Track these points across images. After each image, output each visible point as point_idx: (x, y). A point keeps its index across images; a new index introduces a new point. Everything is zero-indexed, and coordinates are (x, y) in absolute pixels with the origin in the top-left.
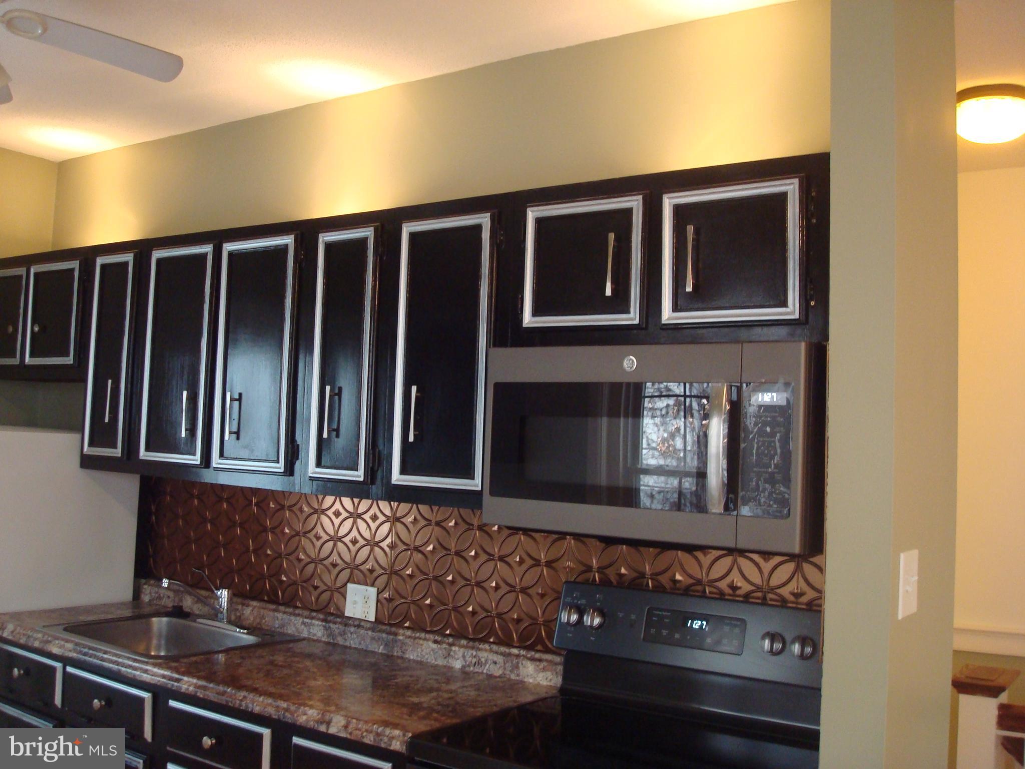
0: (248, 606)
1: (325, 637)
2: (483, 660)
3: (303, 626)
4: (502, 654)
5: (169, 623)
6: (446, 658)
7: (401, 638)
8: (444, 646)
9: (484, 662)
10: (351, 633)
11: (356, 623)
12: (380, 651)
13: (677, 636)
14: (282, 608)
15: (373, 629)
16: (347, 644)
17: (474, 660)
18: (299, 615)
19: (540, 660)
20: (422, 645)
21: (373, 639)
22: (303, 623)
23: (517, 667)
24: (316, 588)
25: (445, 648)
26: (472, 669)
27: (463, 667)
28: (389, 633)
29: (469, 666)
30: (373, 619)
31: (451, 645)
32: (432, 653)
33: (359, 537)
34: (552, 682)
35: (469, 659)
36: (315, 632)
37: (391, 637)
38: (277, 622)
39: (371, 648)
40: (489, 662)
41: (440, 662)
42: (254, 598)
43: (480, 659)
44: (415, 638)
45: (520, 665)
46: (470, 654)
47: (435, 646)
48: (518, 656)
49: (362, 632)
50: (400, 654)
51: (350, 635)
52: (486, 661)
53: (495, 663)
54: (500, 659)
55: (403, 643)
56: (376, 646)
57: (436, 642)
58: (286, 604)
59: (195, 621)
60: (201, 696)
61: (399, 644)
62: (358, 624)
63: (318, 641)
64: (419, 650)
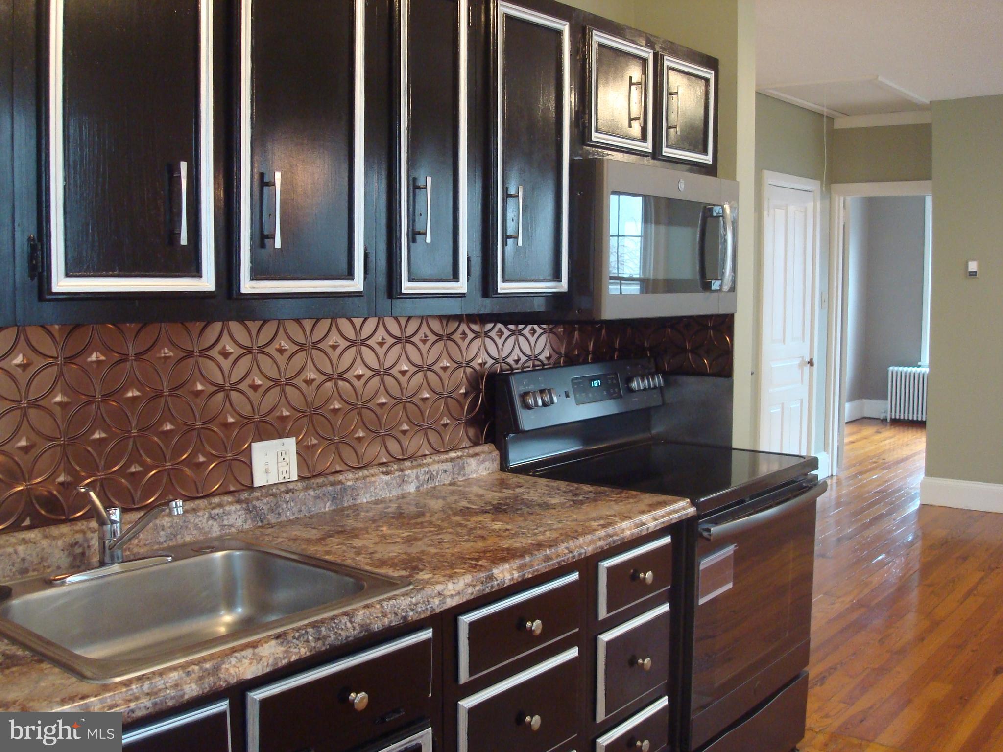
1: (249, 522)
2: (435, 473)
3: (210, 522)
6: (400, 486)
7: (350, 483)
8: (399, 473)
9: (435, 475)
10: (287, 503)
11: (283, 488)
12: (327, 509)
16: (283, 518)
17: (427, 476)
19: (477, 454)
20: (375, 482)
21: (317, 498)
22: (211, 517)
23: (463, 468)
25: (399, 476)
26: (425, 486)
27: (418, 487)
28: (332, 484)
29: (422, 485)
30: (296, 477)
32: (386, 487)
34: (490, 470)
35: (421, 478)
36: (231, 521)
37: (339, 487)
38: (162, 533)
39: (314, 511)
40: (440, 473)
41: (395, 493)
43: (432, 474)
44: (365, 478)
45: (465, 465)
46: (422, 472)
48: (458, 457)
50: (351, 502)
51: (285, 506)
52: (438, 473)
53: (445, 471)
54: (448, 466)
55: (353, 488)
56: (322, 505)
61: (349, 492)
64: (372, 489)
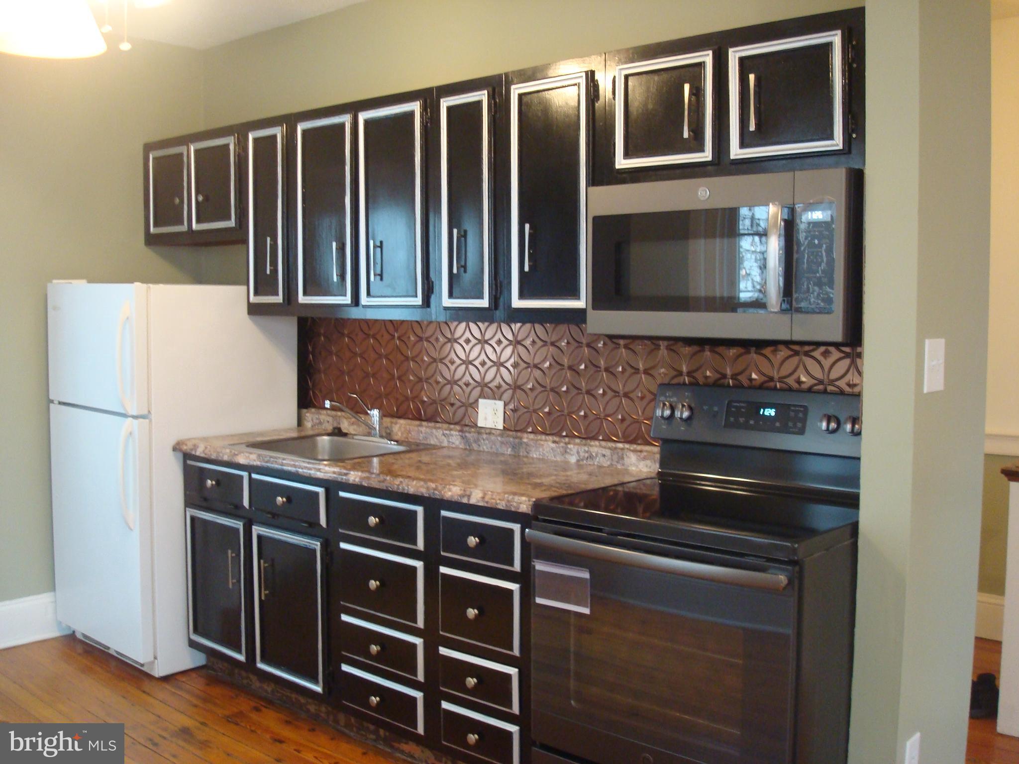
0: (396, 423)
1: (463, 444)
2: (594, 454)
3: (443, 437)
4: (610, 448)
5: (331, 442)
6: (563, 455)
7: (525, 440)
8: (562, 444)
9: (595, 456)
10: (484, 440)
11: (488, 431)
12: (508, 453)
13: (752, 422)
14: (424, 423)
15: (502, 435)
16: (481, 449)
17: (586, 455)
18: (439, 428)
19: (641, 451)
20: (543, 445)
21: (502, 443)
22: (444, 435)
23: (623, 458)
24: (452, 405)
25: (563, 447)
26: (585, 462)
27: (578, 461)
28: (516, 437)
29: (582, 460)
30: (501, 427)
31: (566, 444)
32: (551, 451)
33: (487, 360)
34: (652, 468)
35: (582, 454)
36: (454, 441)
37: (517, 440)
38: (421, 435)
39: (501, 450)
40: (599, 456)
41: (559, 459)
42: (400, 417)
43: (592, 454)
44: (537, 440)
45: (625, 456)
46: (583, 450)
47: (553, 445)
48: (622, 449)
49: (493, 438)
50: (525, 454)
51: (482, 441)
52: (597, 455)
53: (604, 456)
54: (608, 452)
55: (527, 445)
56: (506, 449)
57: (554, 442)
58: (428, 420)
59: (353, 438)
60: (366, 485)
61: (524, 446)
62: (490, 431)
63: (457, 448)
64: (541, 450)
